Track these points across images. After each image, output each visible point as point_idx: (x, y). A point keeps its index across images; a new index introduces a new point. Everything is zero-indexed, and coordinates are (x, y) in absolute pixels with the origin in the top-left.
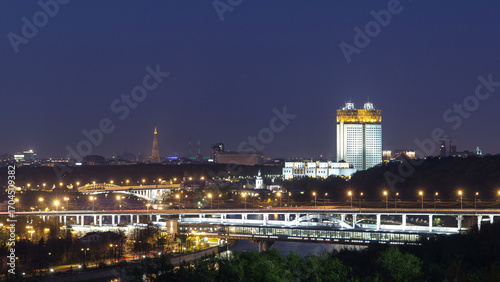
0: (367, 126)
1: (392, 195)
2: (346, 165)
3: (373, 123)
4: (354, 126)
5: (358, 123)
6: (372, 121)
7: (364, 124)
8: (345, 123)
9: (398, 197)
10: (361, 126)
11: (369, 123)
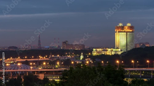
0: (128, 33)
1: (135, 62)
2: (119, 50)
3: (131, 32)
4: (123, 33)
5: (124, 32)
6: (130, 31)
7: (127, 32)
8: (119, 32)
9: (138, 63)
10: (125, 33)
11: (129, 32)
